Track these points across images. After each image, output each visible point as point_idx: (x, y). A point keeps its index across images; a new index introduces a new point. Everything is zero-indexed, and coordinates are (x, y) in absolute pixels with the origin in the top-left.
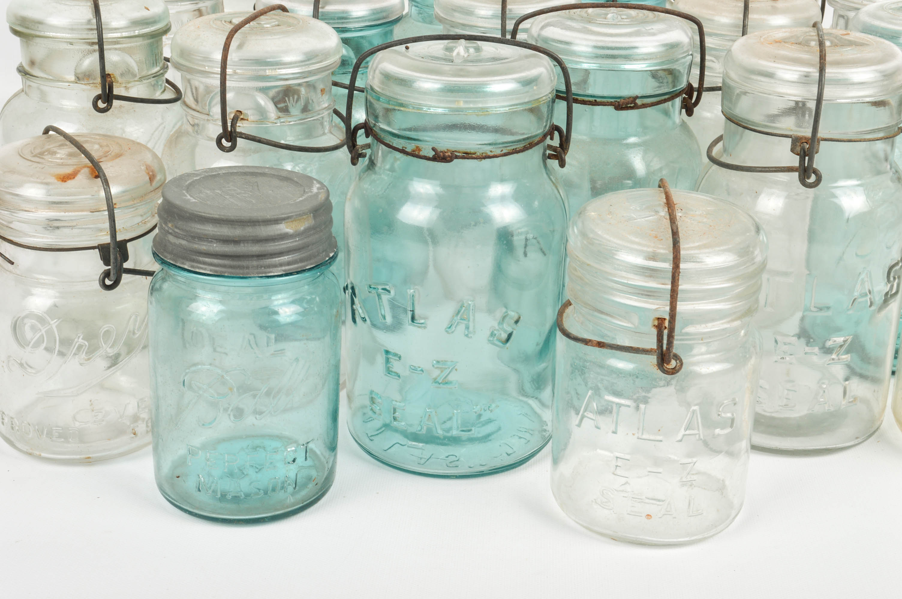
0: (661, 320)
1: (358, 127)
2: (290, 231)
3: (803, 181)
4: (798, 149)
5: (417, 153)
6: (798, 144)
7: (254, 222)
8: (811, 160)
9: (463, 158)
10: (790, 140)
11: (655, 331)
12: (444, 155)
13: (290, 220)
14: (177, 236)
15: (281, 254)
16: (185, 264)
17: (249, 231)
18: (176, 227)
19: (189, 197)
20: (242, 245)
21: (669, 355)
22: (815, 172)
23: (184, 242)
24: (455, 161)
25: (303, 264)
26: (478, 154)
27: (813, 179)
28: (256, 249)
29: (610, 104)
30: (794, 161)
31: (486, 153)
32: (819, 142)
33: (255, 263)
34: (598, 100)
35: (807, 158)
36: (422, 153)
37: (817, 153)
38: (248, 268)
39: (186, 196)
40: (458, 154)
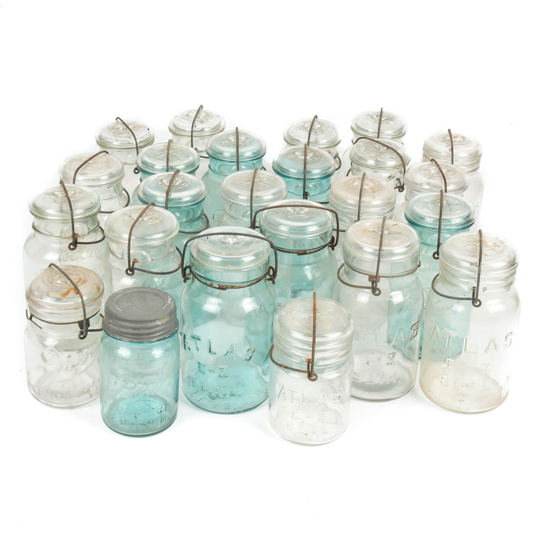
0: (309, 360)
1: (186, 268)
2: (160, 323)
3: (374, 292)
4: (371, 280)
5: (211, 285)
6: (372, 278)
7: (146, 322)
8: (376, 285)
9: (231, 288)
10: (368, 276)
11: (307, 364)
12: (223, 287)
13: (160, 319)
14: (114, 325)
15: (156, 332)
16: (117, 337)
17: (144, 325)
18: (114, 322)
19: (118, 308)
20: (141, 330)
21: (312, 374)
22: (378, 289)
23: (117, 328)
24: (228, 289)
25: (165, 335)
26: (237, 286)
27: (377, 292)
28: (147, 331)
29: (296, 253)
30: (370, 284)
31: (240, 286)
32: (379, 278)
33: (146, 337)
34: (290, 251)
35: (375, 284)
36: (213, 286)
37: (379, 282)
38: (143, 339)
39: (117, 308)
40: (229, 287)
